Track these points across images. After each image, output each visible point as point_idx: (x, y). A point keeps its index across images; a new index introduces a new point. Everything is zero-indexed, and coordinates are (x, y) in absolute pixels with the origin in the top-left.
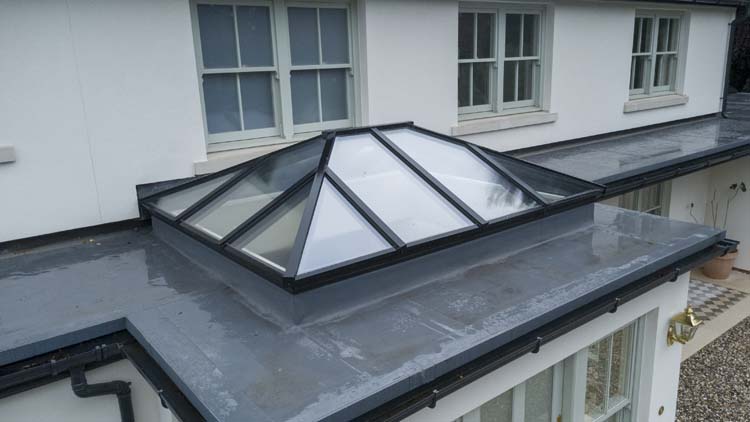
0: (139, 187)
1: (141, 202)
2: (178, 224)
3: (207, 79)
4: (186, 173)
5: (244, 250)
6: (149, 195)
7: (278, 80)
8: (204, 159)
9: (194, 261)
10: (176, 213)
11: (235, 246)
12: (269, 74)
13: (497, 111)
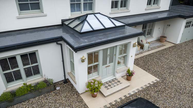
1: (62, 22)
2: (67, 25)
3: (71, 4)
4: (68, 18)
5: (75, 29)
6: (63, 21)
7: (81, 4)
8: (70, 16)
9: (69, 30)
10: (67, 24)
11: (74, 29)
12: (80, 3)
13: (119, 9)
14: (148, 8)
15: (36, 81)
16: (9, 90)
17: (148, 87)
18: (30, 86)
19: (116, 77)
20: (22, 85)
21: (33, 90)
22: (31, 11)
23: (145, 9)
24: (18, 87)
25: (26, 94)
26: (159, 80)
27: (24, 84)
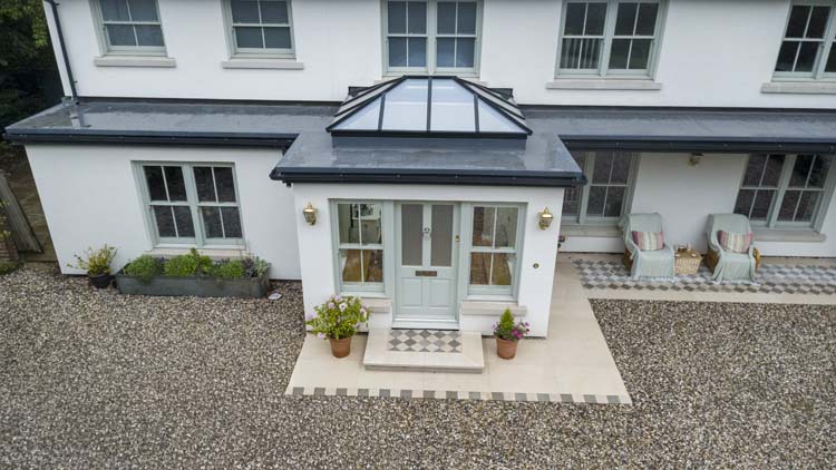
0: (350, 88)
1: (349, 94)
3: (390, 38)
7: (428, 43)
8: (380, 79)
12: (425, 38)
13: (599, 75)
14: (779, 86)
15: (226, 255)
16: (158, 253)
17: (550, 403)
18: (206, 261)
19: (461, 328)
20: (189, 252)
21: (205, 273)
22: (264, 50)
23: (763, 88)
24: (177, 253)
25: (185, 278)
26: (630, 402)
27: (193, 250)
